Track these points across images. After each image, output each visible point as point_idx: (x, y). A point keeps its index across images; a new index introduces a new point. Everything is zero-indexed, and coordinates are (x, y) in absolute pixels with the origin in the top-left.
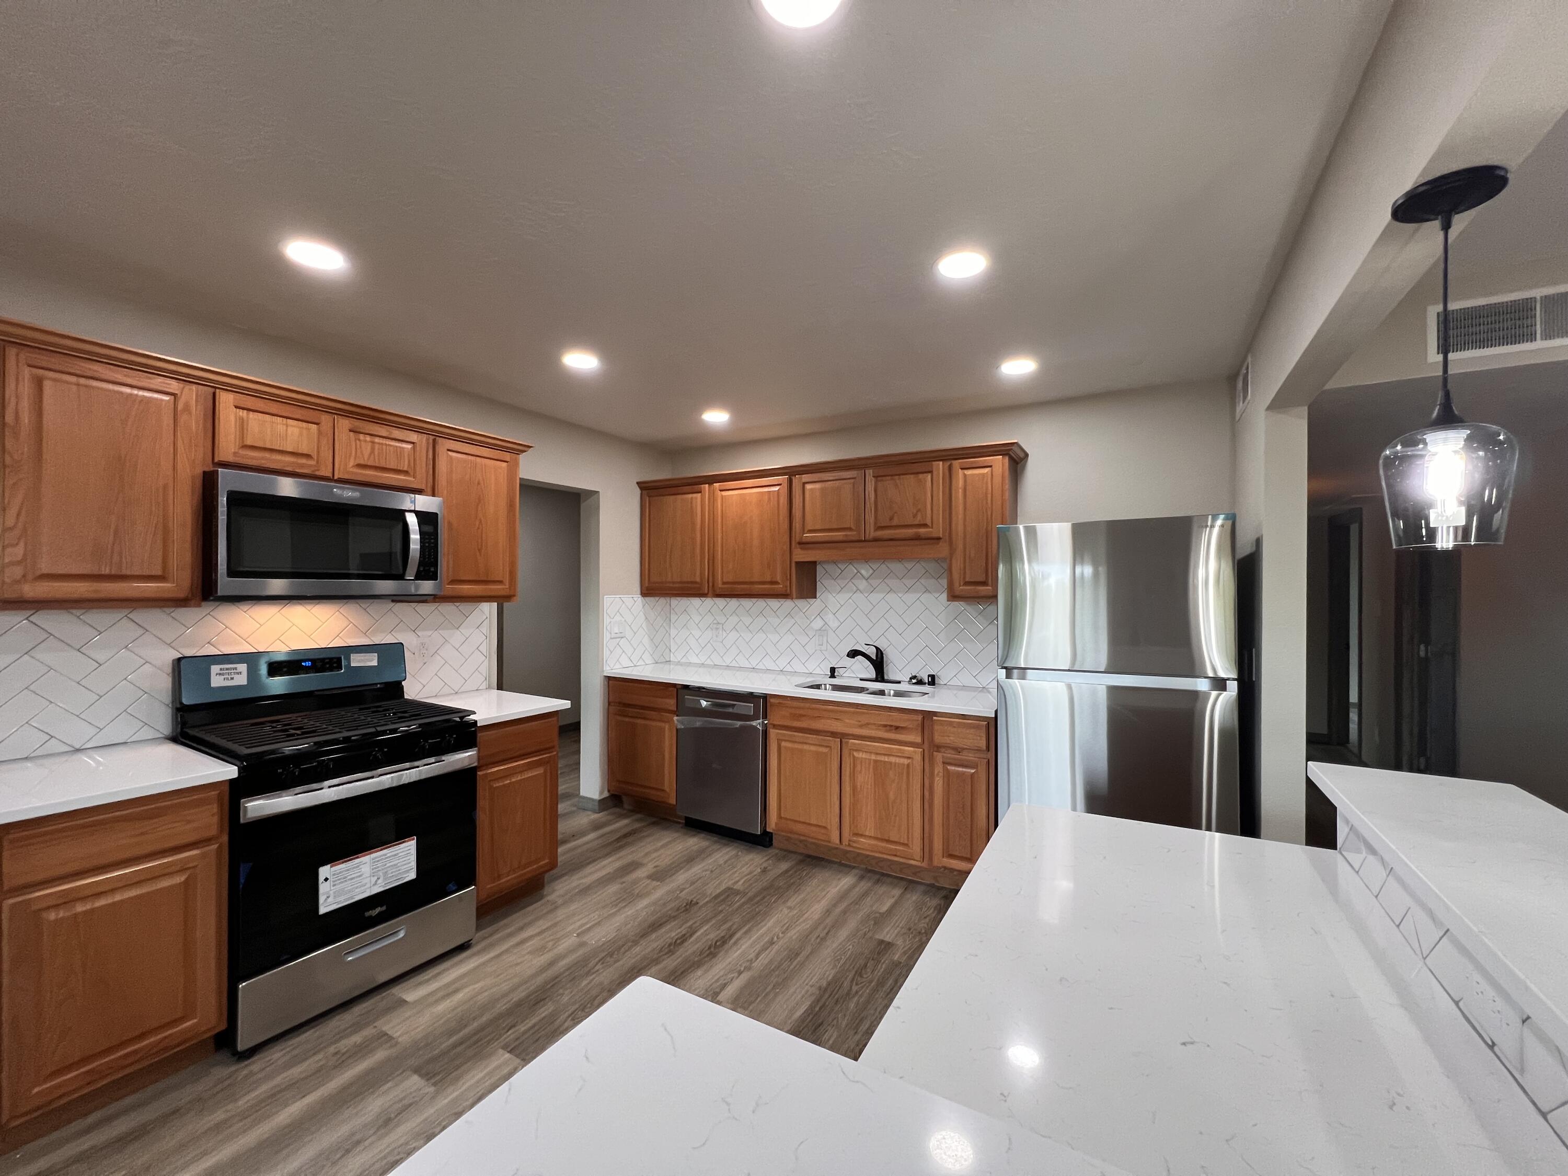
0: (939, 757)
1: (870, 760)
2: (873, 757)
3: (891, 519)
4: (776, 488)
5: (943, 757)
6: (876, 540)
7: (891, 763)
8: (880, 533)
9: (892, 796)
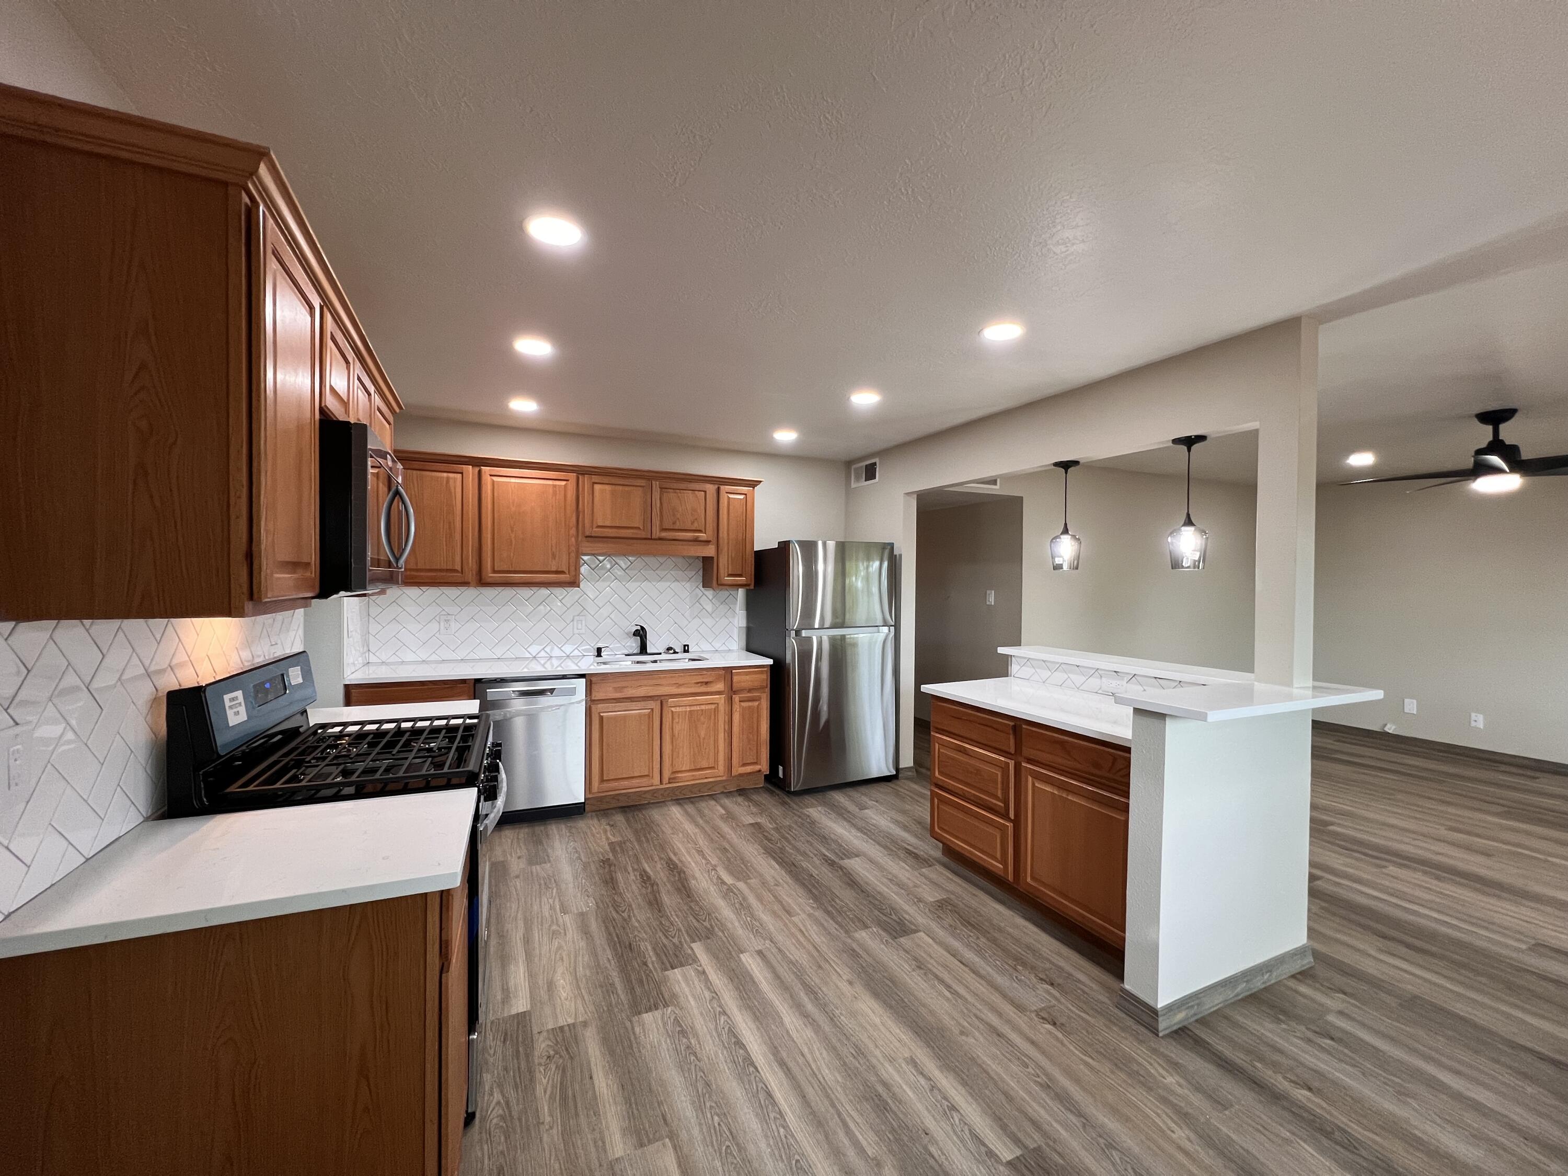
0: (736, 698)
1: (686, 712)
2: (688, 709)
3: (674, 523)
4: (563, 483)
5: (740, 697)
6: (660, 539)
7: (702, 710)
8: (664, 534)
9: (702, 734)
